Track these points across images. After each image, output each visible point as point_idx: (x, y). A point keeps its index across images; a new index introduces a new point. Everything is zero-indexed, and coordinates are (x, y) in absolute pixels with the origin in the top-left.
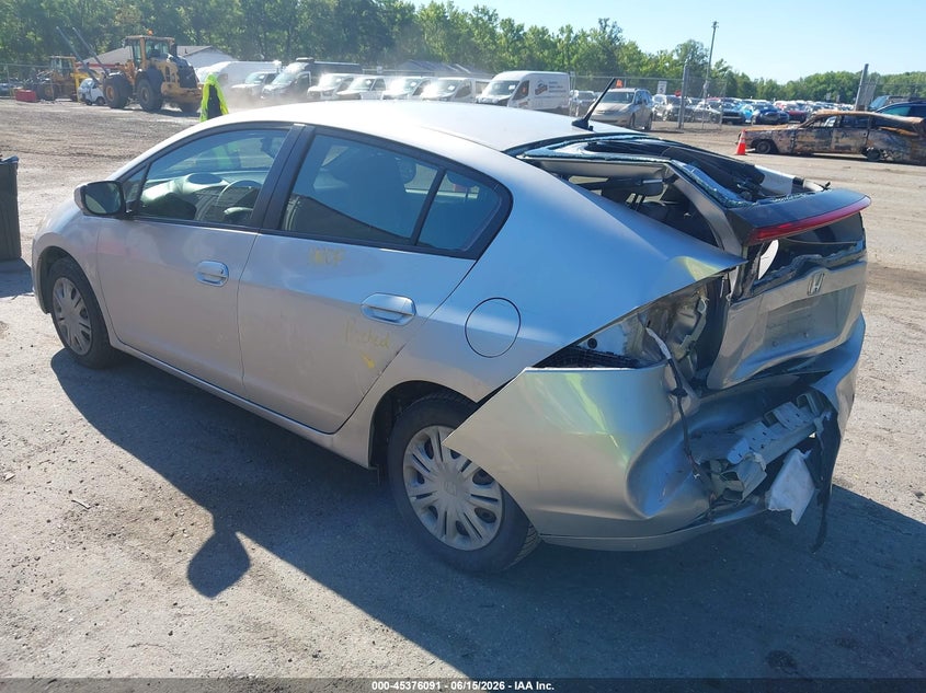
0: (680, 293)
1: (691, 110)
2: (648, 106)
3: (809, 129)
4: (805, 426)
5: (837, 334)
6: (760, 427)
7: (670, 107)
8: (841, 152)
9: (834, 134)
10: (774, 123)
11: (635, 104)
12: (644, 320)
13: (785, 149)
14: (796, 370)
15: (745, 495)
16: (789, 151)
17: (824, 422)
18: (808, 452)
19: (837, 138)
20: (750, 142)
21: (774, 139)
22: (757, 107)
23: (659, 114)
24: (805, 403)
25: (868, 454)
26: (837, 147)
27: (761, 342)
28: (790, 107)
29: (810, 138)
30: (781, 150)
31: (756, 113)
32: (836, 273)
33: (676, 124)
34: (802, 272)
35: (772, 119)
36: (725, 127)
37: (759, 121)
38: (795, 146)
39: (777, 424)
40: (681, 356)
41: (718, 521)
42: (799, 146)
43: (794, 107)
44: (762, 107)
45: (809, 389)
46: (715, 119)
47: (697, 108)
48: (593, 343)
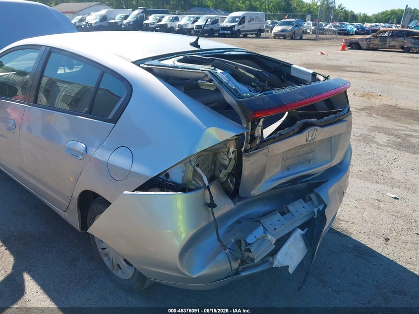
0: (215, 147)
1: (324, 29)
2: (302, 27)
3: (377, 37)
4: (307, 213)
5: (332, 160)
6: (278, 216)
7: (313, 28)
8: (391, 49)
9: (388, 40)
10: (363, 34)
11: (295, 26)
12: (193, 163)
13: (365, 47)
14: (306, 181)
15: (256, 261)
16: (367, 48)
17: (318, 211)
18: (306, 230)
19: (390, 42)
20: (348, 44)
21: (359, 42)
22: (356, 27)
23: (308, 31)
24: (310, 200)
25: (365, 215)
26: (389, 46)
27: (279, 169)
28: (371, 26)
29: (377, 42)
30: (363, 48)
31: (355, 29)
32: (325, 129)
33: (315, 36)
34: (301, 130)
35: (363, 32)
36: (339, 37)
37: (357, 33)
38: (369, 45)
39: (290, 213)
40: (225, 180)
41: (243, 274)
42: (371, 46)
43: (373, 26)
44: (358, 26)
45: (312, 192)
46: (334, 32)
47: (327, 27)
48: (167, 175)
